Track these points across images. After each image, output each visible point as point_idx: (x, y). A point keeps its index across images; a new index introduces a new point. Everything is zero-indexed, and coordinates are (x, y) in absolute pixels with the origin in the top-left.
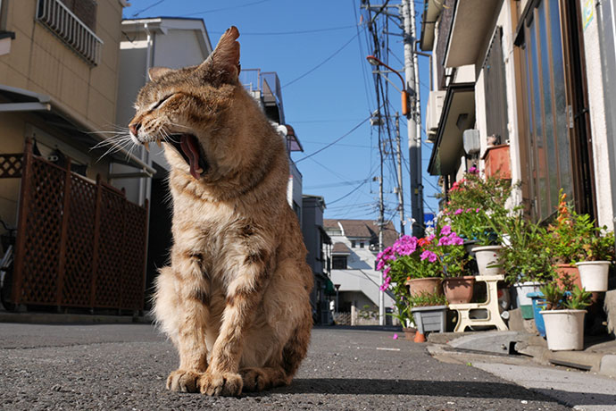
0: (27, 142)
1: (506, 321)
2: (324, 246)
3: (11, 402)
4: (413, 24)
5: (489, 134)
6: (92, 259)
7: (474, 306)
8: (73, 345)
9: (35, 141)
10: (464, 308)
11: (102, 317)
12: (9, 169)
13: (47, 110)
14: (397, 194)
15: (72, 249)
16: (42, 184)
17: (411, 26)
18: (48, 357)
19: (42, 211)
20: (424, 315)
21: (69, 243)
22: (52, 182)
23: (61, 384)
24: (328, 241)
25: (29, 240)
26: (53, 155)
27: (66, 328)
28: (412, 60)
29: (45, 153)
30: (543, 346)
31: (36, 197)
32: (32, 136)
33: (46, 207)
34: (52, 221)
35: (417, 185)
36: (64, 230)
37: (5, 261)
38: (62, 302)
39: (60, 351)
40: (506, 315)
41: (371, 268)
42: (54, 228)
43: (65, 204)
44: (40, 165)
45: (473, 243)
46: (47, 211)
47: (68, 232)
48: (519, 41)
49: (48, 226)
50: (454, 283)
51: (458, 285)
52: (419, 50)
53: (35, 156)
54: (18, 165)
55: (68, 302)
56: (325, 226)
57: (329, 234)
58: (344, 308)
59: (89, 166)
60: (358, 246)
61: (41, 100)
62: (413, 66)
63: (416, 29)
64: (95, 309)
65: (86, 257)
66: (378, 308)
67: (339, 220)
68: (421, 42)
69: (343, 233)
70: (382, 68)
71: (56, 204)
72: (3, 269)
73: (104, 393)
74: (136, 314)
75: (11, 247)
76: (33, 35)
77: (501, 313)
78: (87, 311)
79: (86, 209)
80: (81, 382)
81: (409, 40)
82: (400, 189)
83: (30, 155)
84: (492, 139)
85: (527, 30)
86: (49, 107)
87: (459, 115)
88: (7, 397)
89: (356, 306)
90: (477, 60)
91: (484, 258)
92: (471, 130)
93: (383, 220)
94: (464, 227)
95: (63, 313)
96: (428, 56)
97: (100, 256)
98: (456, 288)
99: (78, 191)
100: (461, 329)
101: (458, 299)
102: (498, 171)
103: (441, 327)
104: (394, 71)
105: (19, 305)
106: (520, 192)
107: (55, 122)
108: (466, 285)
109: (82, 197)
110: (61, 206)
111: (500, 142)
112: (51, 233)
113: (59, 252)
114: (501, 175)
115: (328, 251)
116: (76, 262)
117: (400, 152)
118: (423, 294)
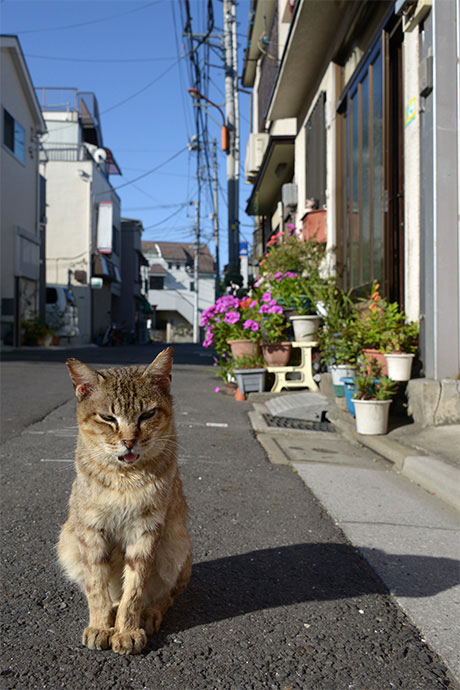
1: (317, 383)
2: (142, 268)
4: (234, 56)
5: (308, 197)
7: (290, 369)
10: (280, 371)
14: (213, 220)
17: (232, 58)
20: (245, 376)
24: (146, 263)
28: (233, 95)
30: (351, 423)
35: (234, 221)
40: (318, 377)
41: (185, 288)
45: (291, 311)
48: (341, 110)
50: (272, 349)
51: (277, 350)
52: (240, 87)
56: (143, 247)
57: (146, 256)
58: (160, 326)
60: (174, 268)
62: (233, 101)
63: (237, 61)
66: (192, 327)
67: (158, 243)
68: (243, 78)
69: (160, 255)
70: (203, 102)
77: (313, 375)
81: (230, 73)
82: (216, 215)
84: (311, 203)
85: (350, 102)
89: (172, 324)
90: (299, 114)
91: (301, 326)
92: (290, 185)
93: (198, 244)
94: (284, 294)
96: (249, 93)
98: (275, 352)
100: (278, 389)
101: (276, 363)
102: (315, 235)
103: (260, 387)
104: (213, 105)
106: (334, 256)
108: (283, 350)
111: (318, 206)
115: (145, 273)
117: (217, 180)
118: (244, 357)
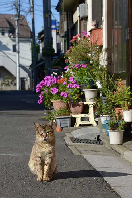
1: (97, 122)
7: (83, 115)
10: (79, 117)
20: (61, 120)
40: (97, 119)
45: (83, 86)
50: (74, 105)
51: (76, 106)
77: (95, 119)
84: (94, 23)
91: (89, 94)
98: (75, 107)
100: (77, 126)
101: (76, 113)
102: (97, 41)
103: (69, 125)
106: (107, 54)
108: (80, 106)
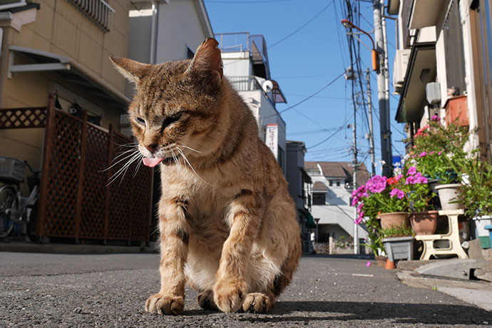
0: (50, 97)
1: (466, 250)
2: (306, 185)
3: (39, 323)
5: (449, 87)
6: (105, 198)
7: (438, 237)
8: (90, 272)
9: (57, 96)
10: (428, 239)
11: (113, 248)
12: (34, 120)
13: (67, 70)
14: (369, 139)
15: (88, 189)
16: (63, 133)
18: (69, 283)
19: (63, 157)
20: (393, 245)
21: (86, 183)
22: (71, 131)
23: (82, 307)
24: (309, 180)
25: (52, 182)
26: (71, 107)
27: (83, 257)
28: (381, 23)
29: (65, 106)
31: (58, 144)
32: (55, 92)
33: (66, 152)
34: (71, 165)
35: (386, 131)
36: (81, 173)
37: (31, 200)
38: (80, 234)
39: (80, 277)
40: (466, 245)
41: (345, 204)
42: (73, 171)
43: (82, 150)
44: (61, 117)
45: (436, 182)
46: (66, 156)
47: (85, 174)
48: (474, 5)
49: (68, 169)
50: (420, 217)
51: (424, 219)
52: (387, 14)
53: (57, 109)
54: (42, 117)
55: (84, 235)
56: (306, 167)
57: (309, 174)
58: (323, 239)
59: (103, 117)
60: (335, 185)
61: (62, 61)
62: (381, 28)
64: (108, 240)
65: (100, 195)
66: (353, 239)
67: (318, 162)
68: (388, 7)
69: (322, 173)
70: (354, 30)
71: (75, 150)
72: (30, 206)
73: (119, 315)
74: (143, 244)
75: (36, 187)
76: (55, 6)
77: (461, 243)
78: (101, 243)
79: (100, 154)
80: (99, 306)
81: (378, 6)
82: (371, 135)
83: (53, 108)
84: (452, 91)
86: (69, 67)
87: (422, 70)
88: (36, 318)
89: (333, 237)
90: (438, 22)
91: (446, 194)
92: (433, 83)
93: (356, 162)
94: (428, 167)
95: (80, 244)
96: (394, 19)
97: (112, 195)
98: (422, 221)
99: (93, 139)
100: (427, 257)
101: (423, 231)
102: (457, 119)
103: (409, 255)
104: (365, 33)
105: (43, 237)
106: (477, 137)
107: (73, 79)
108: (431, 219)
109: (97, 144)
110: (78, 151)
111: (458, 93)
112: (70, 175)
113: (77, 192)
114: (460, 122)
115: (308, 189)
116: (91, 200)
117: (371, 103)
118: (392, 227)
